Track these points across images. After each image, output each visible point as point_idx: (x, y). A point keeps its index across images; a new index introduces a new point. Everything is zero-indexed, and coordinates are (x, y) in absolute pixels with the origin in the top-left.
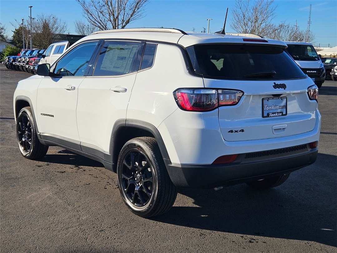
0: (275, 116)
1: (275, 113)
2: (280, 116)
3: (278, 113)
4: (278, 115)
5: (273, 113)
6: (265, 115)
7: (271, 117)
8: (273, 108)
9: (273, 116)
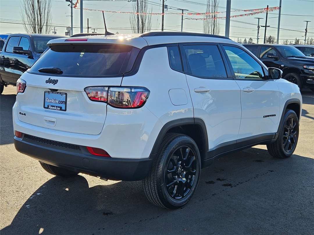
0: (54, 109)
1: (54, 106)
2: (58, 110)
3: (56, 107)
4: (56, 108)
5: (52, 106)
6: (46, 106)
7: (50, 109)
8: (53, 101)
9: (52, 109)
